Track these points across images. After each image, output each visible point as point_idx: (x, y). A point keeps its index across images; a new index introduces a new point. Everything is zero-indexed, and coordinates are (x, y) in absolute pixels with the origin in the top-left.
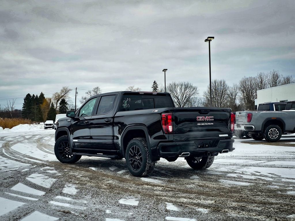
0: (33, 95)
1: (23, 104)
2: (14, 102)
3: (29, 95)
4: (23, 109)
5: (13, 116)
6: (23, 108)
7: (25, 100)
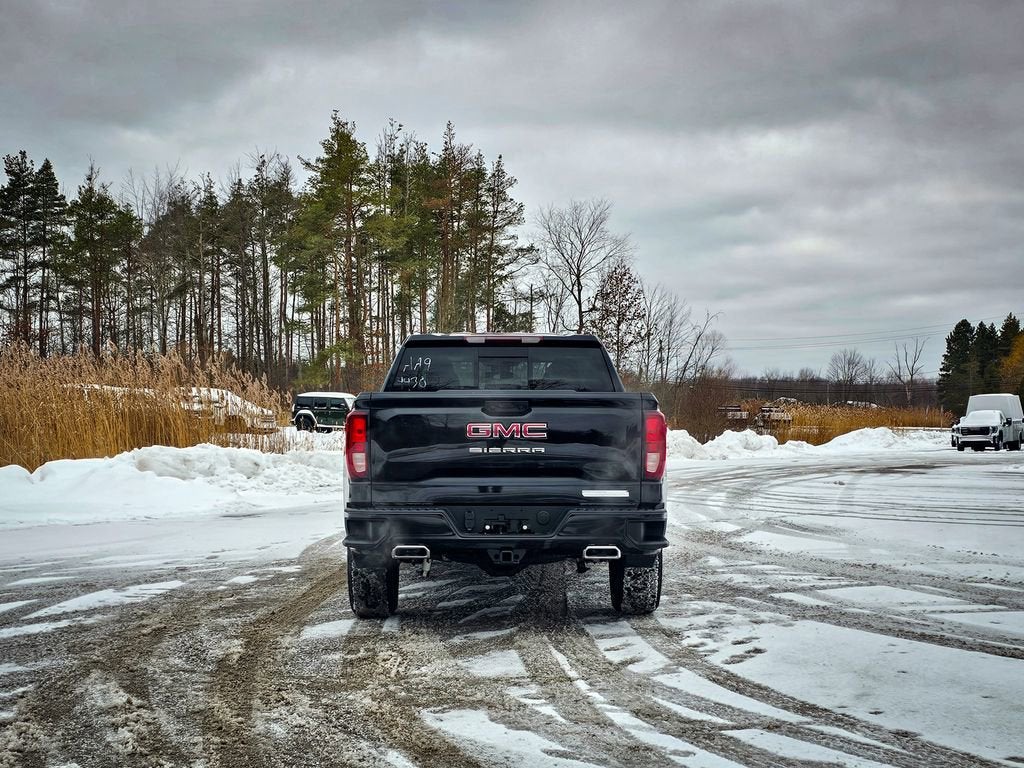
0: (981, 324)
1: (945, 356)
2: (919, 350)
3: (964, 325)
4: (942, 375)
5: (913, 397)
6: (941, 370)
7: (949, 344)
